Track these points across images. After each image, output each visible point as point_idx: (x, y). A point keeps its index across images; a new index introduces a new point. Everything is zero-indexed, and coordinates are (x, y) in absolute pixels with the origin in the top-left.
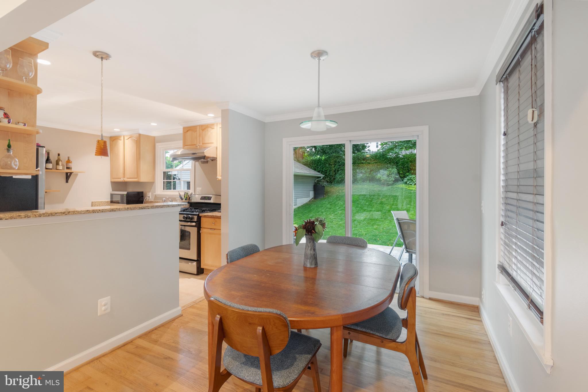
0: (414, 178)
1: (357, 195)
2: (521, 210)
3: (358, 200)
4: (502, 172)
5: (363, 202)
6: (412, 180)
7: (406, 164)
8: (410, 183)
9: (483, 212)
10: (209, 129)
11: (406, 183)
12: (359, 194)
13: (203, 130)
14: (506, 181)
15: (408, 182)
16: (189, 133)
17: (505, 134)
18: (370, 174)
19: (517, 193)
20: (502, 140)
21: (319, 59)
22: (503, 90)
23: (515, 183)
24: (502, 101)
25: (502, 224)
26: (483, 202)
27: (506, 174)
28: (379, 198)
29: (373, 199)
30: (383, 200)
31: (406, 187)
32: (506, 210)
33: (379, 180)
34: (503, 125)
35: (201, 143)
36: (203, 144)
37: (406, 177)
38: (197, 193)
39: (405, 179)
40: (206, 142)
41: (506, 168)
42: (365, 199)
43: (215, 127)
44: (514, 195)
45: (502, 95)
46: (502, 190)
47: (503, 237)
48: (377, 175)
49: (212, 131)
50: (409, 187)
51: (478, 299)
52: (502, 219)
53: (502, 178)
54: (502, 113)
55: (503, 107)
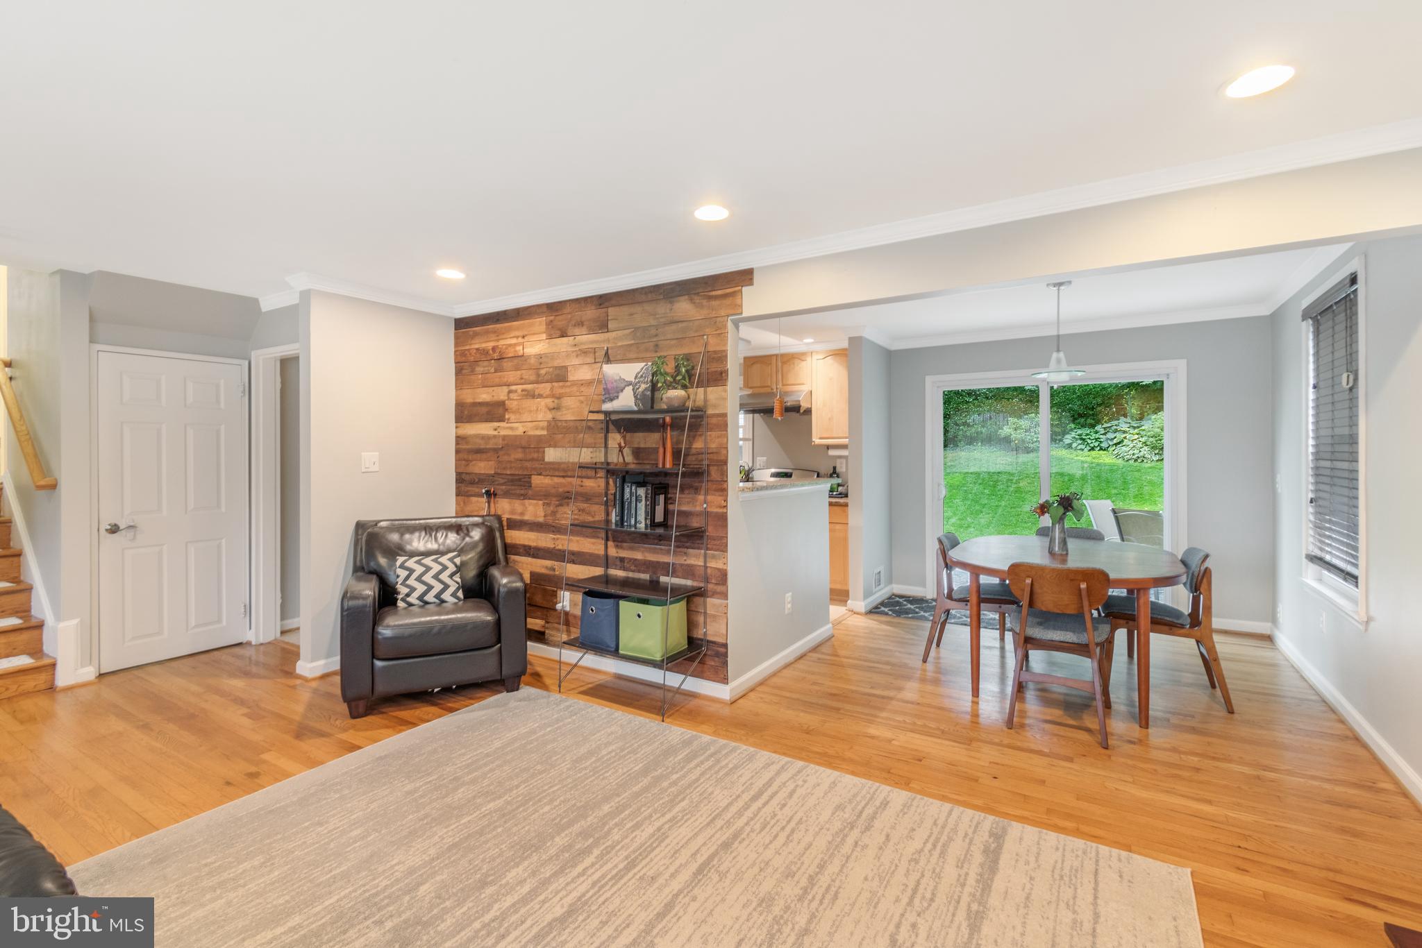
0: (1087, 435)
1: (960, 473)
2: (1336, 480)
3: (964, 485)
4: (1311, 434)
5: (976, 488)
6: (1084, 440)
7: (1068, 404)
8: (1079, 447)
9: (1279, 490)
10: (796, 361)
11: (1070, 446)
12: (966, 471)
13: (784, 363)
14: (1316, 446)
15: (1074, 445)
16: (757, 367)
17: (1315, 387)
18: (983, 427)
19: (1331, 460)
20: (1311, 395)
21: (1059, 290)
22: (1311, 329)
23: (1329, 449)
24: (1311, 344)
25: (1311, 502)
26: (1278, 476)
27: (1317, 438)
28: (1012, 480)
29: (997, 481)
30: (1021, 485)
31: (1071, 456)
32: (1317, 483)
33: (1007, 440)
34: (1311, 374)
35: (781, 384)
36: (783, 385)
37: (1068, 433)
38: (758, 467)
39: (1067, 436)
40: (789, 382)
41: (1317, 430)
42: (980, 481)
43: (809, 359)
44: (1328, 464)
45: (1311, 336)
46: (1311, 457)
47: (1312, 518)
48: (1002, 429)
49: (804, 363)
50: (1077, 456)
51: (1269, 624)
52: (1311, 495)
53: (1311, 442)
54: (1311, 359)
55: (1311, 351)
